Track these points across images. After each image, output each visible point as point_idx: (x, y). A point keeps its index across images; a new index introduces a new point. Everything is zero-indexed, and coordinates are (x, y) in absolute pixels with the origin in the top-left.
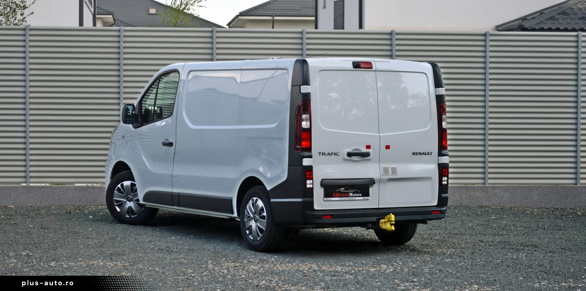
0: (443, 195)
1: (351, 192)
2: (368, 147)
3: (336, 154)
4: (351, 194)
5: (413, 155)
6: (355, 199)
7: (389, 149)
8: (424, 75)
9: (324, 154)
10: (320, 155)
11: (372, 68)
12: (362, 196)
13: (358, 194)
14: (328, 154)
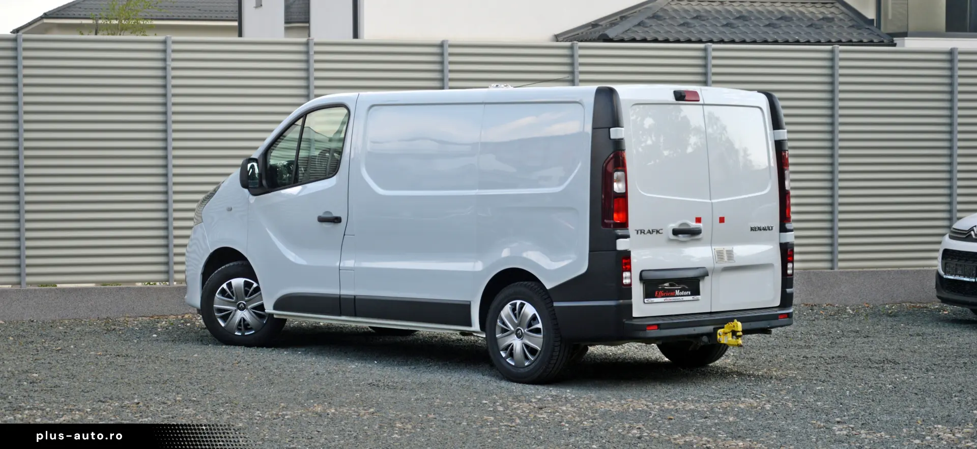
0: (788, 290)
1: (677, 289)
3: (658, 232)
4: (677, 293)
5: (751, 230)
6: (683, 299)
7: (724, 222)
8: (759, 110)
9: (642, 232)
10: (638, 233)
11: (698, 100)
12: (691, 295)
13: (686, 291)
14: (648, 232)
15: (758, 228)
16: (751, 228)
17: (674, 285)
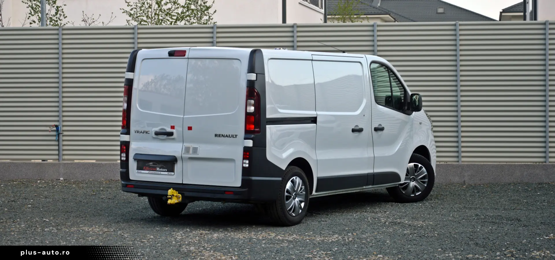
1: (158, 167)
2: (173, 127)
4: (158, 169)
6: (161, 173)
7: (191, 130)
9: (138, 132)
11: (184, 56)
12: (167, 172)
13: (164, 169)
14: (141, 132)
15: (222, 135)
16: (215, 135)
17: (156, 165)
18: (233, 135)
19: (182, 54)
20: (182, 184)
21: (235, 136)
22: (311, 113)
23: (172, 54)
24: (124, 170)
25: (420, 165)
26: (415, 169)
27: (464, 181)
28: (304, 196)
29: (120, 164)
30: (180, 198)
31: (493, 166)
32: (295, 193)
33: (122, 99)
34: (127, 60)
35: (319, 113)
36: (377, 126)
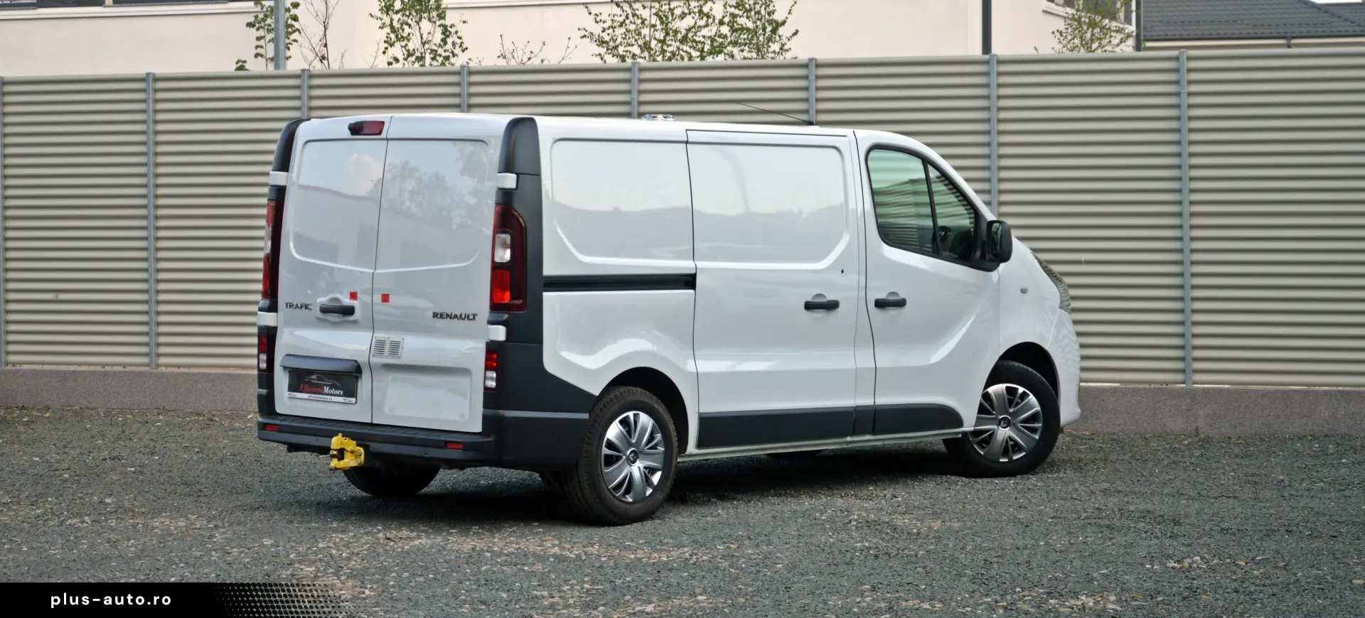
1: (327, 385)
2: (354, 296)
3: (307, 307)
4: (326, 390)
5: (434, 317)
6: (331, 399)
7: (388, 301)
9: (291, 306)
10: (288, 307)
11: (380, 133)
12: (343, 396)
13: (338, 390)
14: (297, 307)
15: (447, 315)
16: (434, 313)
17: (324, 380)
18: (468, 316)
19: (375, 129)
20: (371, 425)
21: (471, 317)
22: (682, 265)
23: (356, 129)
24: (264, 391)
25: (1021, 390)
26: (1009, 399)
27: (1197, 429)
28: (661, 457)
29: (256, 379)
30: (360, 455)
31: (1265, 394)
32: (633, 449)
33: (262, 233)
34: (274, 147)
35: (700, 264)
36: (883, 296)
